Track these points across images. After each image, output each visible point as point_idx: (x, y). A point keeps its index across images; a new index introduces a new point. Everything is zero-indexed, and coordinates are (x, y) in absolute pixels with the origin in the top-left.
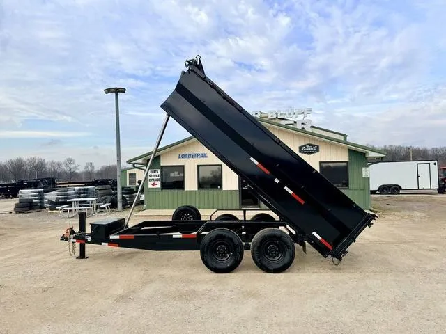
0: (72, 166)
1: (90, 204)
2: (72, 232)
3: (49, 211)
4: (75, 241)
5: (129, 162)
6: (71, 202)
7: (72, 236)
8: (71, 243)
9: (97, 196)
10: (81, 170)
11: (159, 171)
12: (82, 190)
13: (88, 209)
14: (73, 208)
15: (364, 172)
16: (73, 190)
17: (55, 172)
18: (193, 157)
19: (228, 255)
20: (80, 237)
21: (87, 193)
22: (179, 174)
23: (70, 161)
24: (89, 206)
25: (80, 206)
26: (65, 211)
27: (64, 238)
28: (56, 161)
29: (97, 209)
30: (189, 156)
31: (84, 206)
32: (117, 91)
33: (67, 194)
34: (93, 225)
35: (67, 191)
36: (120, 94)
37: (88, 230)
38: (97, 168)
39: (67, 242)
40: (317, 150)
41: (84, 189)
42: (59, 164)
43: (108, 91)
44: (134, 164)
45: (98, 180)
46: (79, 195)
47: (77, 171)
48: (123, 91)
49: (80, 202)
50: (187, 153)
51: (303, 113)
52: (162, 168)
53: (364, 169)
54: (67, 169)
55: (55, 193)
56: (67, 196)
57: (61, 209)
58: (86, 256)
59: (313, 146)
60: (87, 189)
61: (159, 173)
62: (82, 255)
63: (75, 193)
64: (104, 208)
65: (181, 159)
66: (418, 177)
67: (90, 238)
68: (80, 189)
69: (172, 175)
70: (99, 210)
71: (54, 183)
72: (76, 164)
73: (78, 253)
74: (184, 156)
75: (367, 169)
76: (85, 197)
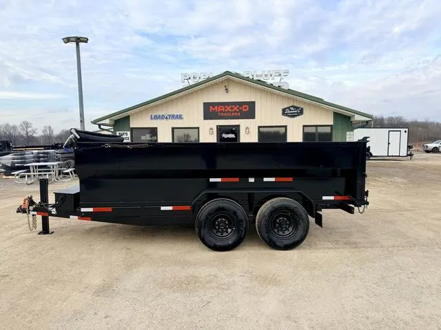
0: (29, 129)
1: (52, 169)
2: (31, 202)
3: (4, 177)
4: (35, 213)
5: (94, 122)
6: (28, 167)
7: (31, 208)
8: (31, 215)
9: (59, 161)
10: (39, 133)
11: (129, 133)
12: (41, 153)
13: (49, 175)
14: (32, 173)
15: (347, 136)
16: (31, 153)
17: (10, 136)
18: (167, 118)
19: (229, 230)
20: (42, 208)
21: (47, 157)
22: (151, 137)
23: (27, 125)
24: (50, 171)
25: (39, 172)
26: (23, 177)
27: (21, 210)
28: (11, 124)
29: (59, 174)
30: (162, 117)
31: (45, 171)
32: (78, 40)
33: (24, 158)
34: (57, 195)
35: (25, 154)
36: (81, 44)
37: (52, 200)
38: (56, 132)
39: (25, 214)
40: (301, 112)
41: (44, 153)
42: (14, 127)
43: (68, 40)
44: (99, 125)
45: (58, 144)
46: (38, 159)
47: (35, 135)
48: (86, 40)
49: (40, 167)
50: (161, 114)
51: (280, 75)
52: (132, 130)
53: (348, 133)
54: (23, 133)
55: (10, 156)
56: (24, 161)
57: (18, 175)
58: (50, 231)
59: (297, 108)
60: (47, 153)
61: (129, 135)
62: (46, 230)
63: (34, 157)
64: (68, 174)
65: (154, 121)
66: (389, 144)
67: (54, 210)
68: (38, 153)
69: (143, 138)
70: (61, 176)
71: (9, 147)
72: (34, 127)
73: (40, 228)
74: (157, 117)
75: (352, 133)
76: (45, 162)
